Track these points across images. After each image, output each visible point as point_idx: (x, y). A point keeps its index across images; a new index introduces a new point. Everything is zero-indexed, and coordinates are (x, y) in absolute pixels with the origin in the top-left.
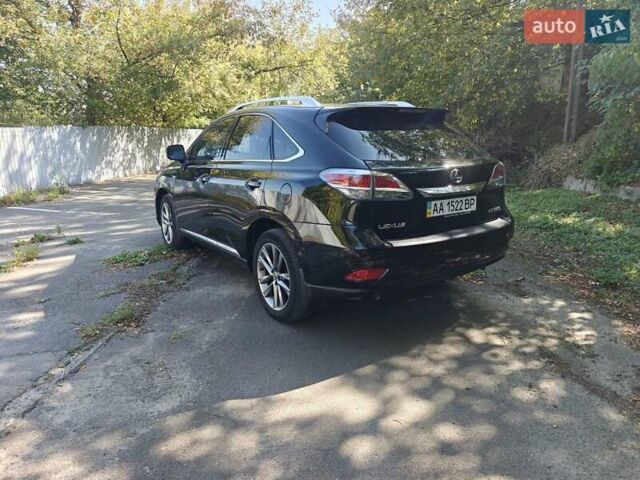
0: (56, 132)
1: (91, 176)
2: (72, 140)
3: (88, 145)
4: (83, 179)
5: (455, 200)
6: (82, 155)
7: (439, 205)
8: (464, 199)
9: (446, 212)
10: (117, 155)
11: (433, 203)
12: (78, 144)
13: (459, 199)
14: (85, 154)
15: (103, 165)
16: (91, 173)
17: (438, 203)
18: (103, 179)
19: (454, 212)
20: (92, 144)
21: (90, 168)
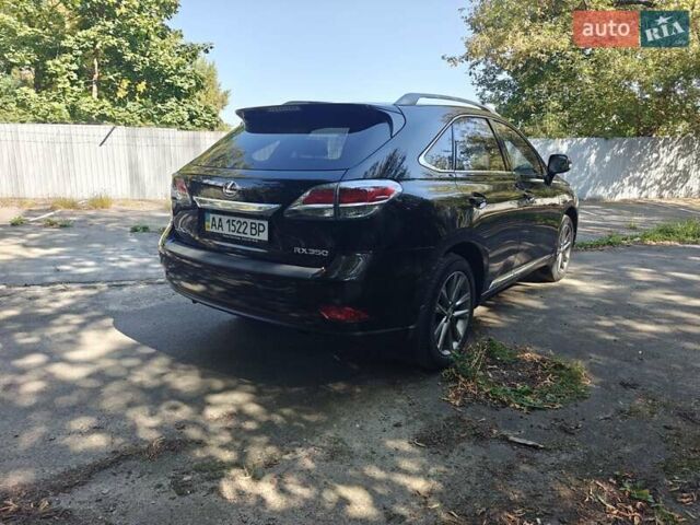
0: (566, 145)
1: (601, 192)
2: (586, 153)
3: (608, 158)
4: (589, 194)
5: (238, 219)
6: (596, 169)
7: (217, 220)
8: (249, 221)
9: (225, 230)
10: (654, 172)
11: (212, 216)
12: (593, 158)
13: (242, 220)
14: (601, 168)
15: (626, 182)
16: (602, 189)
17: (217, 217)
18: (618, 198)
19: (235, 234)
20: (615, 158)
21: (603, 184)
